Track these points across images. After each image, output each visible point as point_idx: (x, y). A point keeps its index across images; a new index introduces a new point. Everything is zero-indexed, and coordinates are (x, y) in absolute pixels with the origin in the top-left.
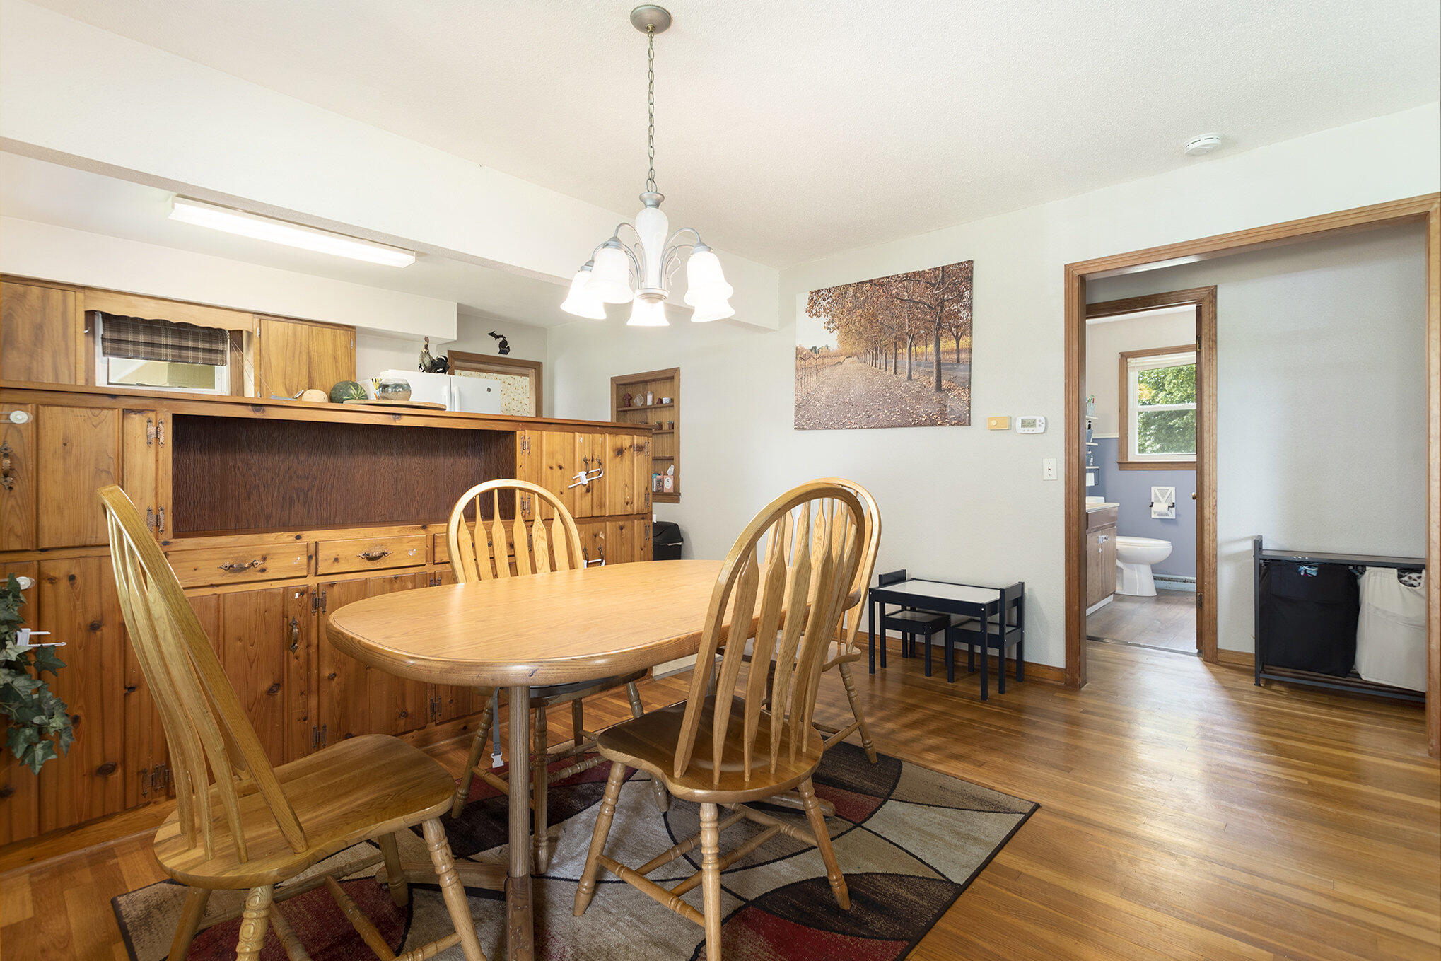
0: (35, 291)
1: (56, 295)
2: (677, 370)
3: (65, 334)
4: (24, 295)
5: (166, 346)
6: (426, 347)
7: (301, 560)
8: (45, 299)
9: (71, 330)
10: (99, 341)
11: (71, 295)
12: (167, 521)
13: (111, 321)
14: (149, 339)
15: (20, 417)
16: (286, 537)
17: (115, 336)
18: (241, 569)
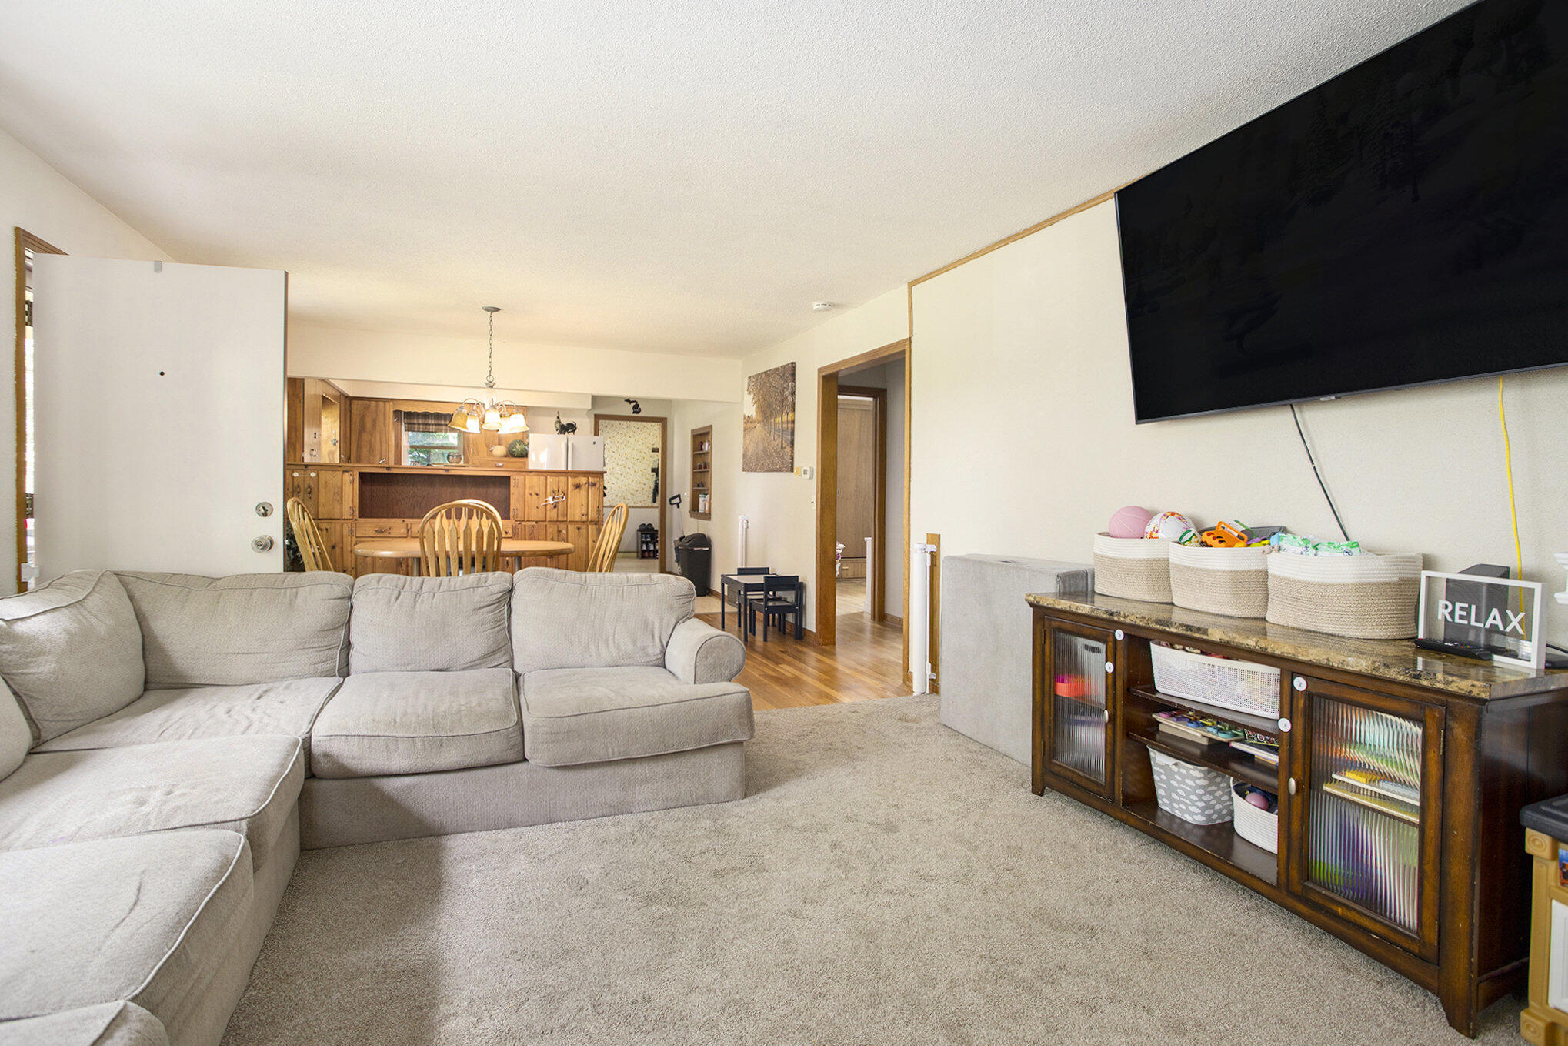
0: (374, 403)
1: (381, 404)
2: (711, 427)
3: (385, 423)
4: (369, 406)
5: (432, 425)
6: (558, 418)
7: (404, 530)
8: (377, 406)
9: (387, 422)
10: (403, 424)
11: (387, 403)
12: (357, 512)
13: (409, 415)
14: (424, 421)
15: (313, 474)
16: (399, 520)
17: (409, 421)
18: (381, 532)
